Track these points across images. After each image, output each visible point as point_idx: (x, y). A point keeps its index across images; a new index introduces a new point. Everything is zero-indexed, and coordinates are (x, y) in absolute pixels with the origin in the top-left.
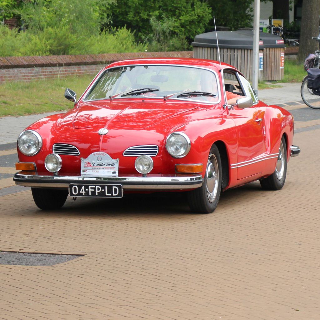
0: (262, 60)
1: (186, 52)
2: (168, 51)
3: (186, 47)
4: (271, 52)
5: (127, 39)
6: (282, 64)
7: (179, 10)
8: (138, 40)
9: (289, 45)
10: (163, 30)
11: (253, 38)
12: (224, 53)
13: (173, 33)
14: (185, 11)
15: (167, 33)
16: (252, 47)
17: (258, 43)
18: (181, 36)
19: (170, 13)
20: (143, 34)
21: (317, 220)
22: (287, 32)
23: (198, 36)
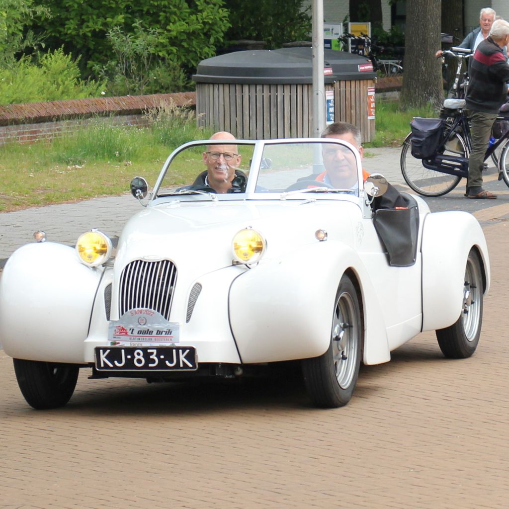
0: (331, 104)
1: (181, 93)
2: (146, 94)
3: (181, 84)
4: (348, 88)
5: (66, 72)
6: (372, 110)
7: (164, 12)
8: (87, 75)
9: (383, 72)
10: (135, 52)
11: (312, 62)
12: (256, 93)
13: (154, 59)
14: (178, 13)
15: (144, 57)
16: (311, 80)
17: (321, 72)
18: (171, 62)
19: (148, 19)
20: (97, 62)
21: (449, 420)
22: (379, 47)
23: (203, 63)
